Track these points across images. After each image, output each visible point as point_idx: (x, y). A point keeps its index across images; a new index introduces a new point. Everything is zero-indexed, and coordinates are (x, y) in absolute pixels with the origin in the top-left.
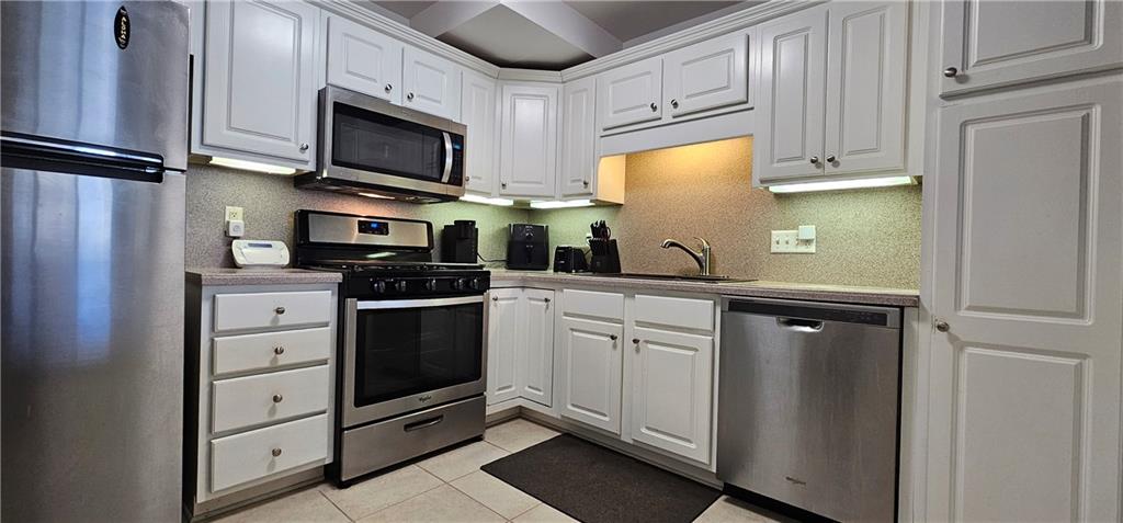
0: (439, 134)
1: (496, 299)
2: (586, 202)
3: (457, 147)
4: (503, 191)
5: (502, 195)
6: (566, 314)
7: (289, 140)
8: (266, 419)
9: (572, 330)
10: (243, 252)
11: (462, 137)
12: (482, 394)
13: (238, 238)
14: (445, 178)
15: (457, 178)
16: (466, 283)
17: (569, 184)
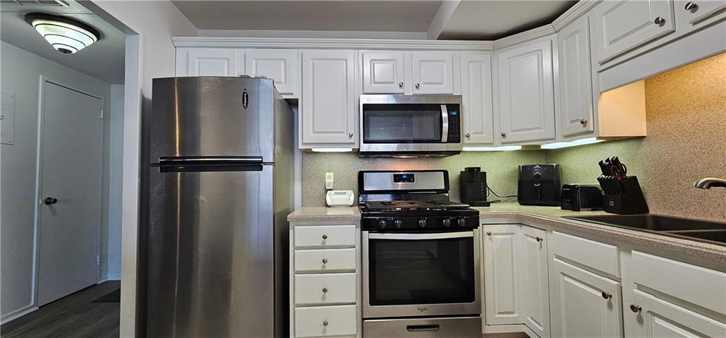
0: (437, 108)
1: (489, 234)
2: (593, 140)
3: (454, 113)
4: (504, 140)
5: (503, 144)
6: (558, 257)
7: (343, 132)
8: (320, 302)
9: (564, 274)
10: (331, 198)
11: (459, 105)
12: (479, 315)
13: (330, 190)
14: (445, 138)
15: (455, 136)
16: (454, 222)
17: (568, 125)
